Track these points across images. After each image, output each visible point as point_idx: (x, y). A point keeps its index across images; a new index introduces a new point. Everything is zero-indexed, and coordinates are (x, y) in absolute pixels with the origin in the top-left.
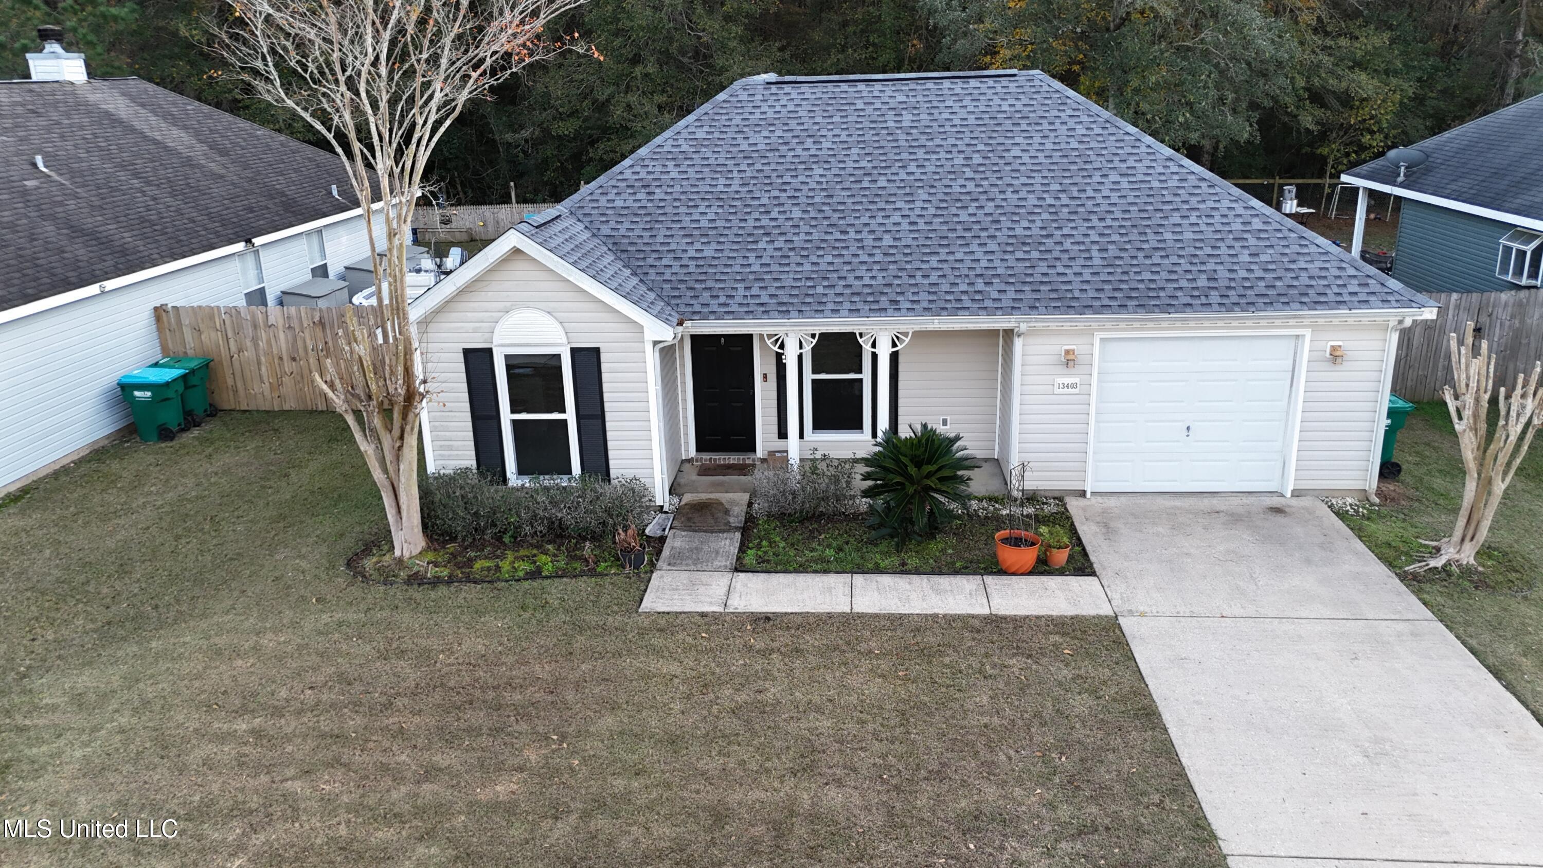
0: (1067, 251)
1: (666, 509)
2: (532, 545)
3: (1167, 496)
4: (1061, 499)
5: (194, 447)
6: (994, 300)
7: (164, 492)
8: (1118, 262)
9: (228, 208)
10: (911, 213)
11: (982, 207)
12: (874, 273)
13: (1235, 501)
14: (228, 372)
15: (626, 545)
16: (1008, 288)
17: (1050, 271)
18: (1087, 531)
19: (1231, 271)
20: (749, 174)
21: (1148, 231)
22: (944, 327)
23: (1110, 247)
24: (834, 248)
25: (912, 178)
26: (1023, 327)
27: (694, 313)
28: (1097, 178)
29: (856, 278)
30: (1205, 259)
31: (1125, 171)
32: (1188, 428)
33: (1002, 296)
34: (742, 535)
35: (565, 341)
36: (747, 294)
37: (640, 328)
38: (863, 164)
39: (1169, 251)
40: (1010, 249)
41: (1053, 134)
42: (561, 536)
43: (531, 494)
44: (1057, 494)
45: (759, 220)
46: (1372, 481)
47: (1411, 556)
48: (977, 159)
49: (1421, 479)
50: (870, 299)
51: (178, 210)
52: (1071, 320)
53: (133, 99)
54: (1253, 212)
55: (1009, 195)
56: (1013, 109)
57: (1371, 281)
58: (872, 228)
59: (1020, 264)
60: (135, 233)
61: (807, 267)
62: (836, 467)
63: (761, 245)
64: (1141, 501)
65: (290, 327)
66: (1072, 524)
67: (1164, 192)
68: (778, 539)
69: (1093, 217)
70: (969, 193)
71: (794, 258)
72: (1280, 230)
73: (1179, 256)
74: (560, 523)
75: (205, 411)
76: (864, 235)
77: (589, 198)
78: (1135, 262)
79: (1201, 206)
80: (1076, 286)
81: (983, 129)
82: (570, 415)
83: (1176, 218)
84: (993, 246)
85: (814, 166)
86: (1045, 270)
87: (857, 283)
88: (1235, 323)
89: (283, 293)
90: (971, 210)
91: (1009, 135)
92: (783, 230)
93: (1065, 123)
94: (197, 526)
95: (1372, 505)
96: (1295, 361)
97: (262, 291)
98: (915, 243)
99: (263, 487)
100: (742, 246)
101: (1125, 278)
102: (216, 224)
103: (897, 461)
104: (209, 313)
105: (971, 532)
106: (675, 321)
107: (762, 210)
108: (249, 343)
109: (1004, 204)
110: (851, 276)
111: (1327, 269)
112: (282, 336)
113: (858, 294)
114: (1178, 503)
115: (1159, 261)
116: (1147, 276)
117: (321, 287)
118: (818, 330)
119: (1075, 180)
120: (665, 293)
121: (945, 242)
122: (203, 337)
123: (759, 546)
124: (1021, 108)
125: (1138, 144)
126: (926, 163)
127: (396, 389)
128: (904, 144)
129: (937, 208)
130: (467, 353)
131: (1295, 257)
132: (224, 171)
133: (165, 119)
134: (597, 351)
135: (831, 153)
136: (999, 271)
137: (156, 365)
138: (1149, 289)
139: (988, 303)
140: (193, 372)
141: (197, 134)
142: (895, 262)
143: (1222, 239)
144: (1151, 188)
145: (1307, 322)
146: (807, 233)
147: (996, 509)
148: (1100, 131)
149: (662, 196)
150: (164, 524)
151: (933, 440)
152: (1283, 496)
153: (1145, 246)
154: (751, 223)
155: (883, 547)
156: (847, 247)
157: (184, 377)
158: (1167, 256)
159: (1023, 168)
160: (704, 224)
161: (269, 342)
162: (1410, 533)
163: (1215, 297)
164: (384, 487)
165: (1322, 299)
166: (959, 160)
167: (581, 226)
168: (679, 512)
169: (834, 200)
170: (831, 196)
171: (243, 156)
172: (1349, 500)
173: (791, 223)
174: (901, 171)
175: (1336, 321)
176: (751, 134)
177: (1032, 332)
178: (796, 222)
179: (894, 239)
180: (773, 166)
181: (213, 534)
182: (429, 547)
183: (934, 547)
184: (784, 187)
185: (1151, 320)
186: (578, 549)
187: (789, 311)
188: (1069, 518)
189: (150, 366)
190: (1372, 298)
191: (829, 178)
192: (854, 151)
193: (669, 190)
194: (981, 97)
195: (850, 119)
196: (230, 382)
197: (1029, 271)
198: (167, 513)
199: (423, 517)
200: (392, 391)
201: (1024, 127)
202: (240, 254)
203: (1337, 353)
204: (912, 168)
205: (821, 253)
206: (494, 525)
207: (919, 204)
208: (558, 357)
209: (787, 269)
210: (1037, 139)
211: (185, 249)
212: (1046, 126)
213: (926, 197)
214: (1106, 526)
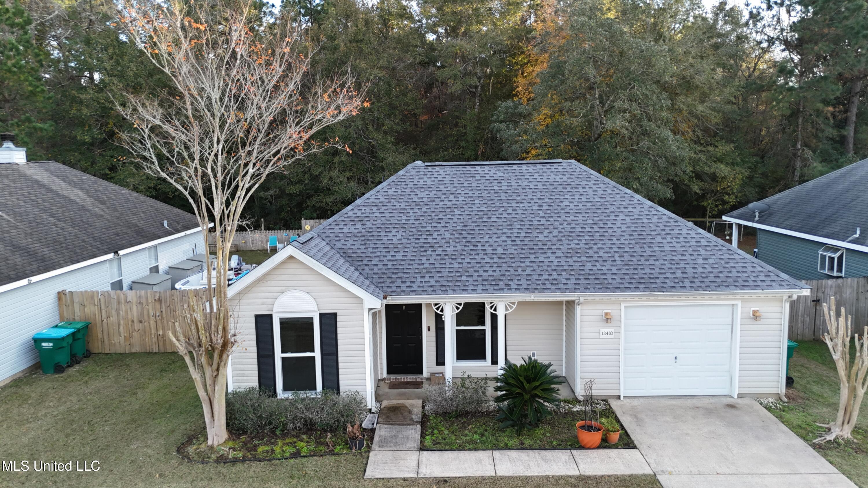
0: (601, 257)
1: (373, 411)
2: (293, 435)
3: (666, 398)
4: (605, 401)
5: (76, 376)
6: (564, 284)
7: (58, 406)
8: (631, 263)
9: (104, 234)
10: (512, 236)
11: (551, 232)
12: (494, 269)
13: (706, 401)
14: (99, 330)
15: (353, 435)
16: (571, 277)
17: (594, 268)
18: (625, 420)
19: (694, 268)
20: (419, 214)
21: (645, 246)
22: (536, 299)
23: (625, 254)
24: (470, 254)
25: (510, 216)
26: (582, 299)
27: (392, 291)
28: (612, 217)
29: (484, 271)
30: (679, 261)
31: (627, 213)
32: (676, 358)
33: (568, 282)
34: (422, 427)
35: (316, 309)
36: (423, 280)
37: (360, 300)
38: (482, 209)
39: (658, 257)
40: (569, 255)
41: (585, 193)
42: (311, 430)
43: (293, 403)
44: (604, 398)
45: (427, 239)
46: (782, 389)
47: (815, 434)
48: (545, 206)
49: (805, 387)
50: (493, 283)
51: (76, 236)
52: (609, 296)
53: (52, 173)
54: (701, 236)
55: (565, 226)
56: (562, 180)
57: (771, 274)
58: (491, 243)
59: (576, 264)
60: (50, 248)
61: (456, 265)
62: (476, 383)
63: (429, 253)
64: (653, 401)
65: (140, 303)
66: (616, 416)
67: (651, 225)
68: (443, 429)
69: (613, 238)
70: (543, 225)
71: (448, 260)
72: (717, 246)
73: (664, 260)
74: (311, 421)
75: (84, 354)
76: (487, 247)
77: (328, 227)
78: (640, 263)
79: (672, 232)
80: (609, 276)
81: (547, 190)
82: (317, 354)
83: (659, 239)
84: (559, 254)
85: (455, 210)
86: (591, 267)
87: (485, 274)
88: (699, 297)
89: (133, 282)
90: (545, 234)
91: (561, 194)
92: (440, 244)
93: (591, 188)
94: (80, 427)
95: (784, 402)
96: (733, 318)
97: (120, 282)
98: (516, 252)
99: (121, 401)
100: (418, 253)
101: (636, 272)
102: (98, 243)
103: (517, 379)
104: (91, 296)
105: (558, 422)
106: (382, 297)
107: (428, 233)
108: (114, 313)
109: (563, 231)
110: (481, 270)
111: (746, 267)
112: (135, 308)
113: (486, 280)
114: (673, 402)
115: (653, 262)
116: (647, 271)
117: (155, 279)
118: (463, 301)
119: (601, 218)
120: (374, 280)
121: (532, 251)
122: (86, 309)
123: (432, 434)
124: (566, 180)
125: (632, 199)
126: (517, 209)
127: (217, 340)
128: (504, 198)
129: (526, 233)
130: (257, 317)
131: (727, 261)
132: (102, 213)
133: (70, 184)
134: (335, 315)
135: (464, 203)
136: (565, 268)
137: (56, 326)
138: (650, 278)
139: (561, 286)
140: (79, 330)
141: (88, 192)
142: (506, 262)
143: (686, 251)
144: (643, 223)
145: (738, 296)
146: (454, 246)
147: (569, 407)
148: (611, 192)
149: (371, 226)
150: (59, 427)
151: (536, 367)
152: (732, 397)
153: (644, 254)
154: (422, 241)
155: (508, 432)
156: (478, 254)
157: (73, 334)
158: (657, 260)
159: (571, 211)
160: (395, 241)
161: (126, 312)
162: (809, 419)
163: (687, 283)
164: (204, 400)
165: (747, 284)
166: (535, 207)
167: (324, 243)
168: (381, 412)
169: (468, 228)
170: (467, 226)
171: (114, 204)
172: (771, 400)
173: (445, 241)
174: (504, 213)
175: (754, 296)
176: (418, 193)
177: (586, 302)
178: (447, 240)
179: (504, 249)
180: (432, 210)
181: (90, 433)
182: (230, 438)
183: (539, 432)
184: (439, 221)
185: (653, 296)
186: (322, 438)
187: (447, 290)
188: (613, 413)
189: (53, 327)
190: (774, 284)
191: (464, 216)
192: (477, 202)
193: (375, 223)
194: (544, 174)
195: (473, 185)
196: (100, 336)
197: (582, 268)
198: (60, 420)
199: (227, 419)
200: (214, 339)
201: (569, 190)
202: (110, 260)
203: (757, 314)
204: (510, 211)
205: (463, 257)
206: (270, 423)
207: (516, 230)
208: (312, 318)
209: (444, 266)
210: (577, 196)
211: (80, 257)
212: (581, 189)
213: (519, 227)
214: (636, 417)
